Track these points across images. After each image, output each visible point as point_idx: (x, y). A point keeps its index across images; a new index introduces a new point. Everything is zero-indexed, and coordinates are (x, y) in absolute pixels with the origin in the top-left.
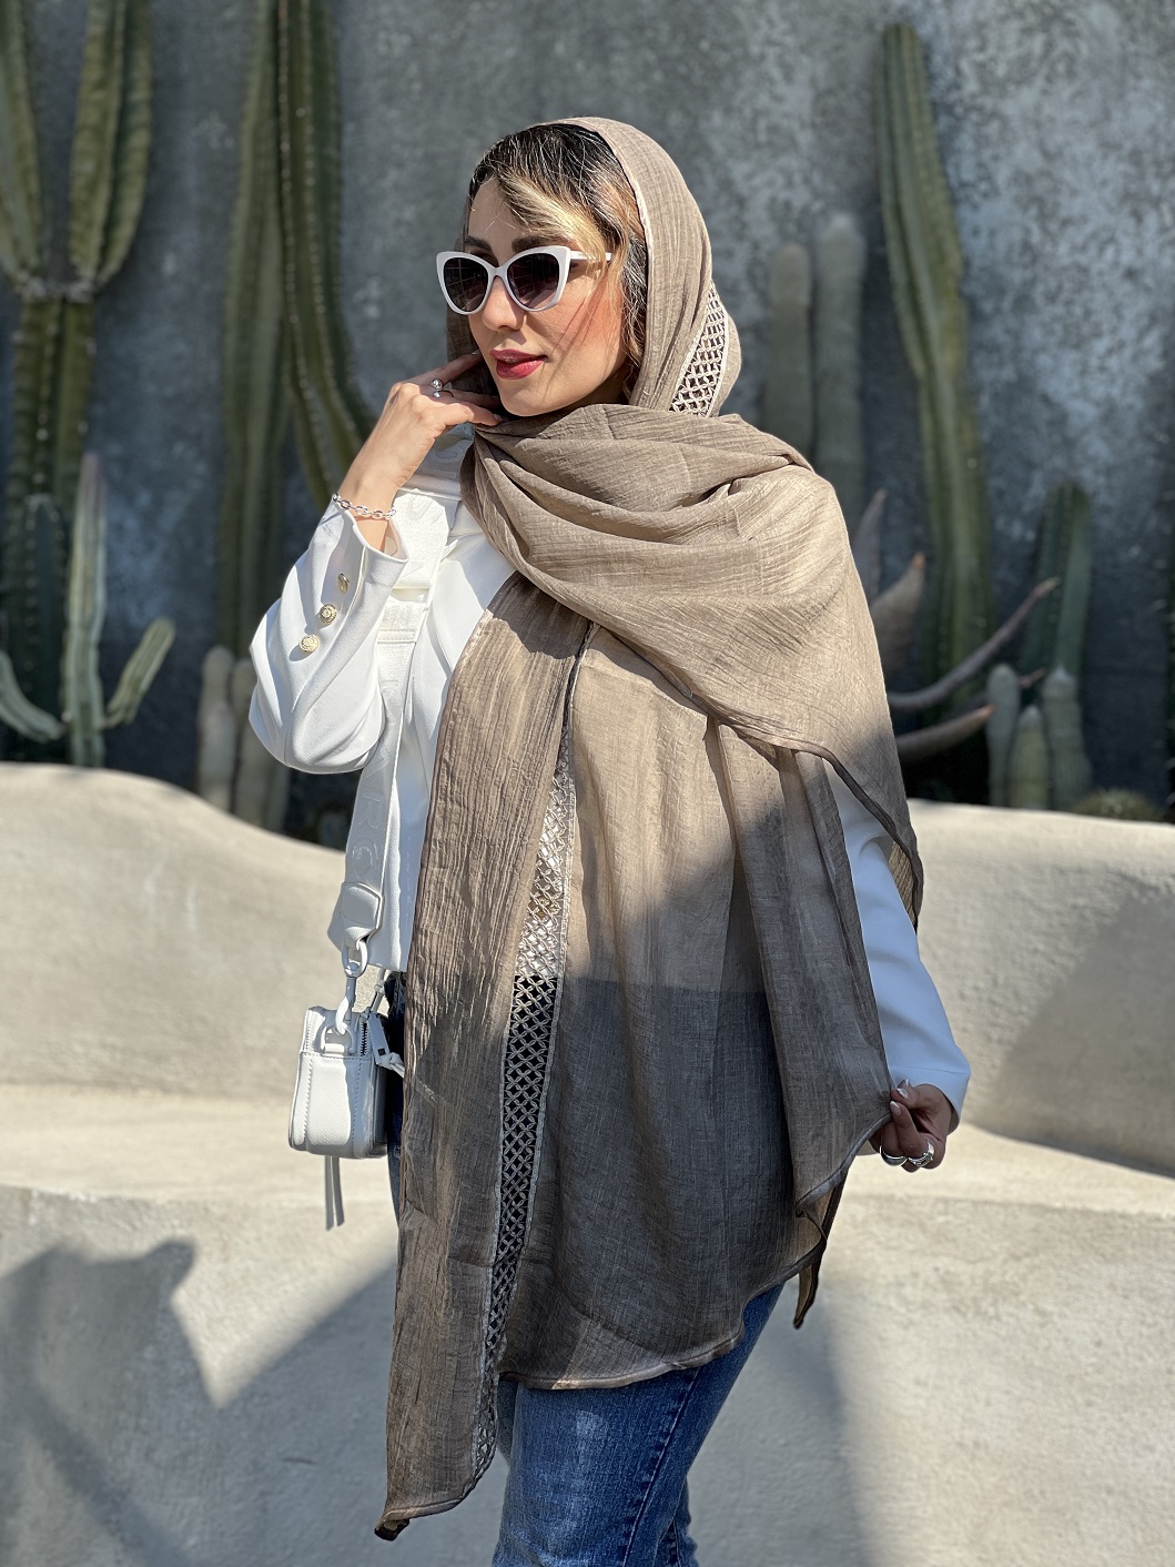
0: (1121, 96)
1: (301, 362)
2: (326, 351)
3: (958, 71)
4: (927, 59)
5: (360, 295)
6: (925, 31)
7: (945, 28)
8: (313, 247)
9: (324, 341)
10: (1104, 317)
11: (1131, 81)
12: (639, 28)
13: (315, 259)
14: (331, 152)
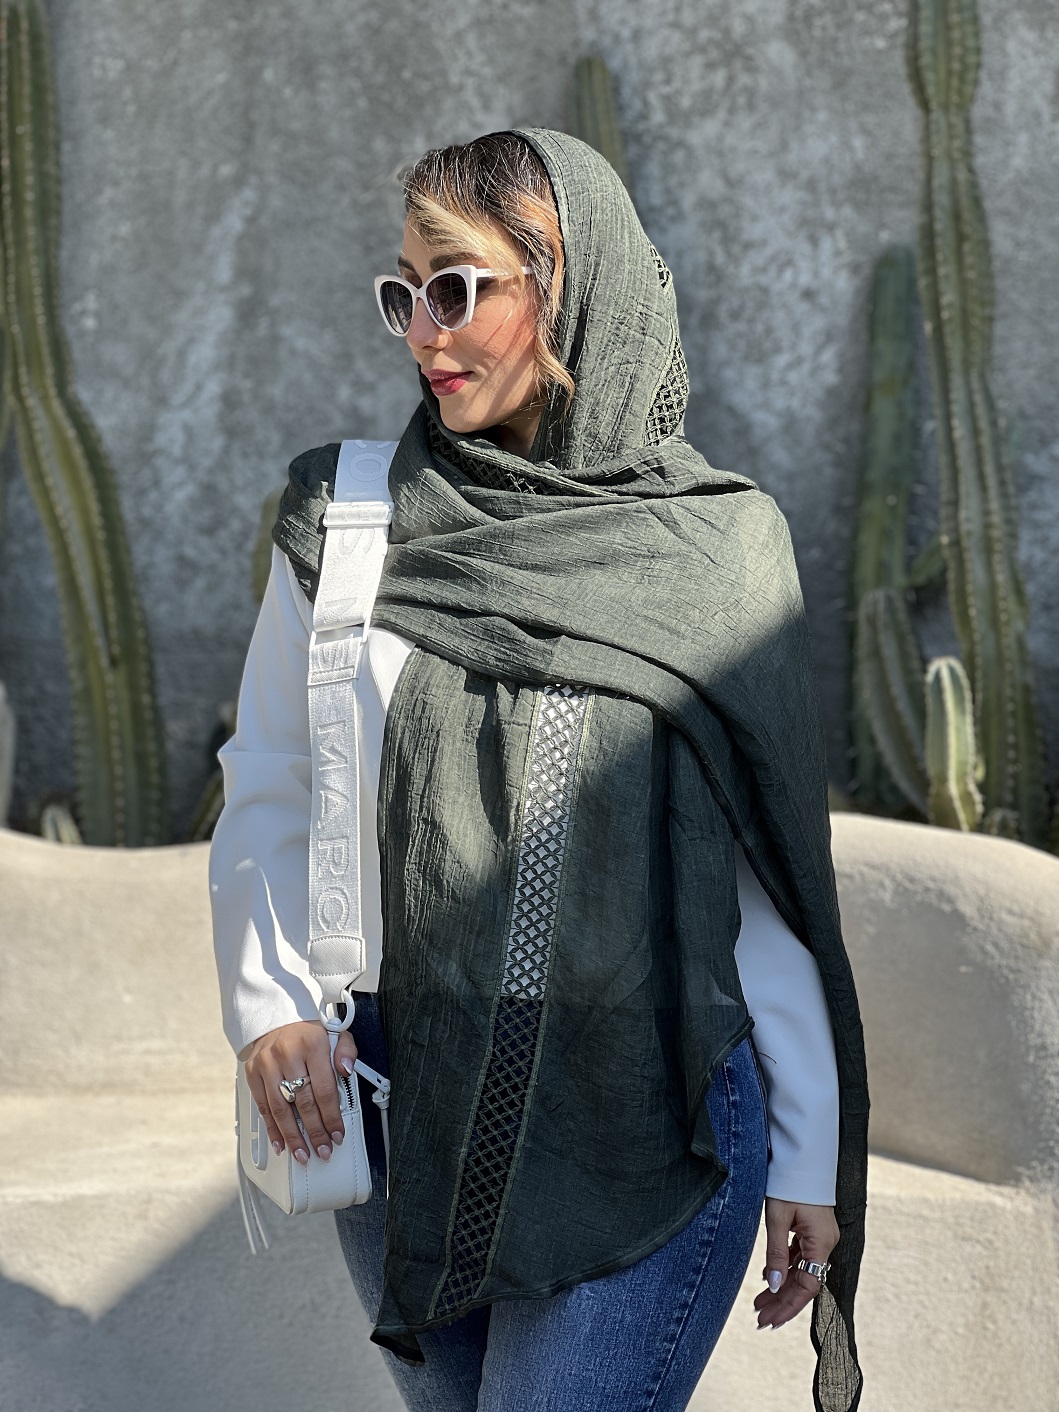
0: (798, 128)
1: (23, 370)
2: (47, 359)
3: (646, 103)
4: (616, 90)
5: (77, 307)
6: (614, 64)
7: (633, 61)
8: (33, 260)
9: (46, 351)
10: (783, 334)
11: (807, 114)
12: (344, 56)
13: (35, 272)
14: (50, 168)
